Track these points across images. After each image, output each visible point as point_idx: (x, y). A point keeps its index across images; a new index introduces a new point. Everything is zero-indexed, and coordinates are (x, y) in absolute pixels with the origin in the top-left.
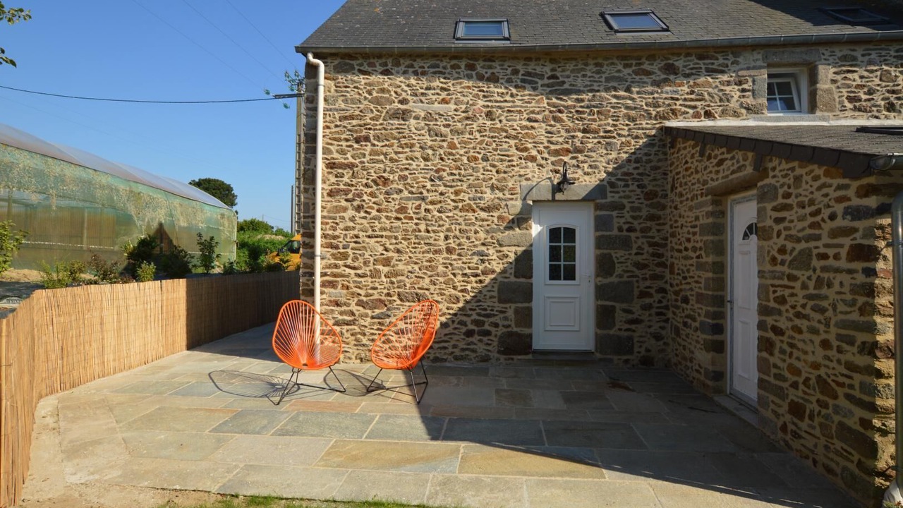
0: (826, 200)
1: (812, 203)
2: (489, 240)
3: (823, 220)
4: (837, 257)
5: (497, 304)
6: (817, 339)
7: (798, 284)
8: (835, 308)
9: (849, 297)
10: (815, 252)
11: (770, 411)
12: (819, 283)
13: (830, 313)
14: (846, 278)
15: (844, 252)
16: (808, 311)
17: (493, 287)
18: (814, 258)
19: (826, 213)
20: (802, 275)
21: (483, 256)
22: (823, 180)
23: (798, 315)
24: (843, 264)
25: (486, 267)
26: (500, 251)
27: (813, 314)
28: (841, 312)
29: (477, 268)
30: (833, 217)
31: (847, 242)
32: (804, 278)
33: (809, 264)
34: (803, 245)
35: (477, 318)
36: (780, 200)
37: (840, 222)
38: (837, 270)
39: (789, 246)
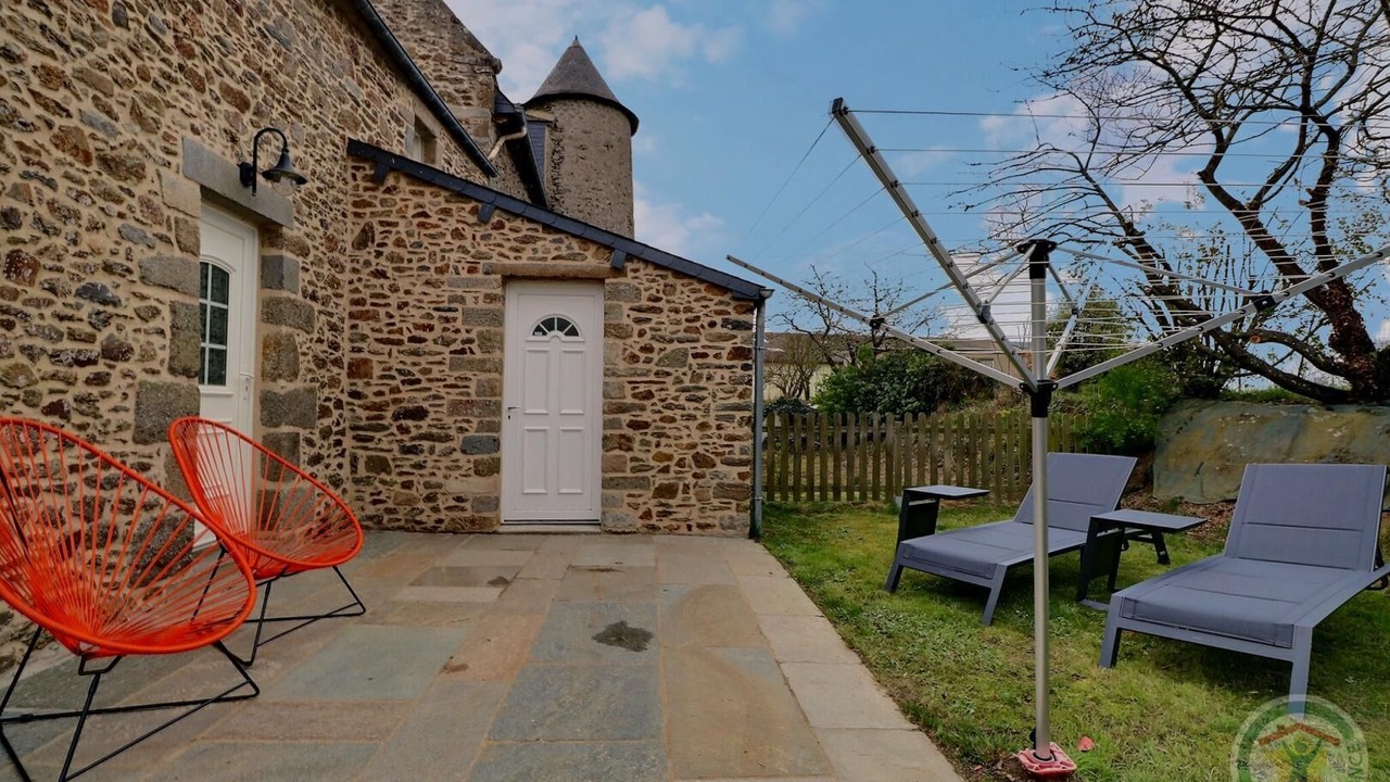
0: (705, 311)
1: (689, 310)
2: (120, 259)
3: (702, 326)
4: (716, 356)
5: (130, 447)
6: (693, 424)
7: (669, 380)
8: (714, 396)
9: (728, 386)
10: (691, 352)
11: (625, 505)
12: (696, 377)
13: (709, 400)
14: (727, 373)
15: (725, 354)
16: (682, 401)
17: (125, 395)
18: (690, 356)
19: (705, 321)
20: (676, 371)
21: (105, 302)
22: (704, 294)
23: (668, 407)
24: (724, 362)
25: (111, 336)
26: (143, 297)
27: (687, 404)
28: (721, 399)
29: (91, 339)
30: (712, 324)
31: (729, 345)
32: (680, 373)
33: (685, 362)
34: (676, 345)
35: (89, 492)
36: (644, 303)
37: (718, 329)
38: (720, 367)
39: (657, 345)
